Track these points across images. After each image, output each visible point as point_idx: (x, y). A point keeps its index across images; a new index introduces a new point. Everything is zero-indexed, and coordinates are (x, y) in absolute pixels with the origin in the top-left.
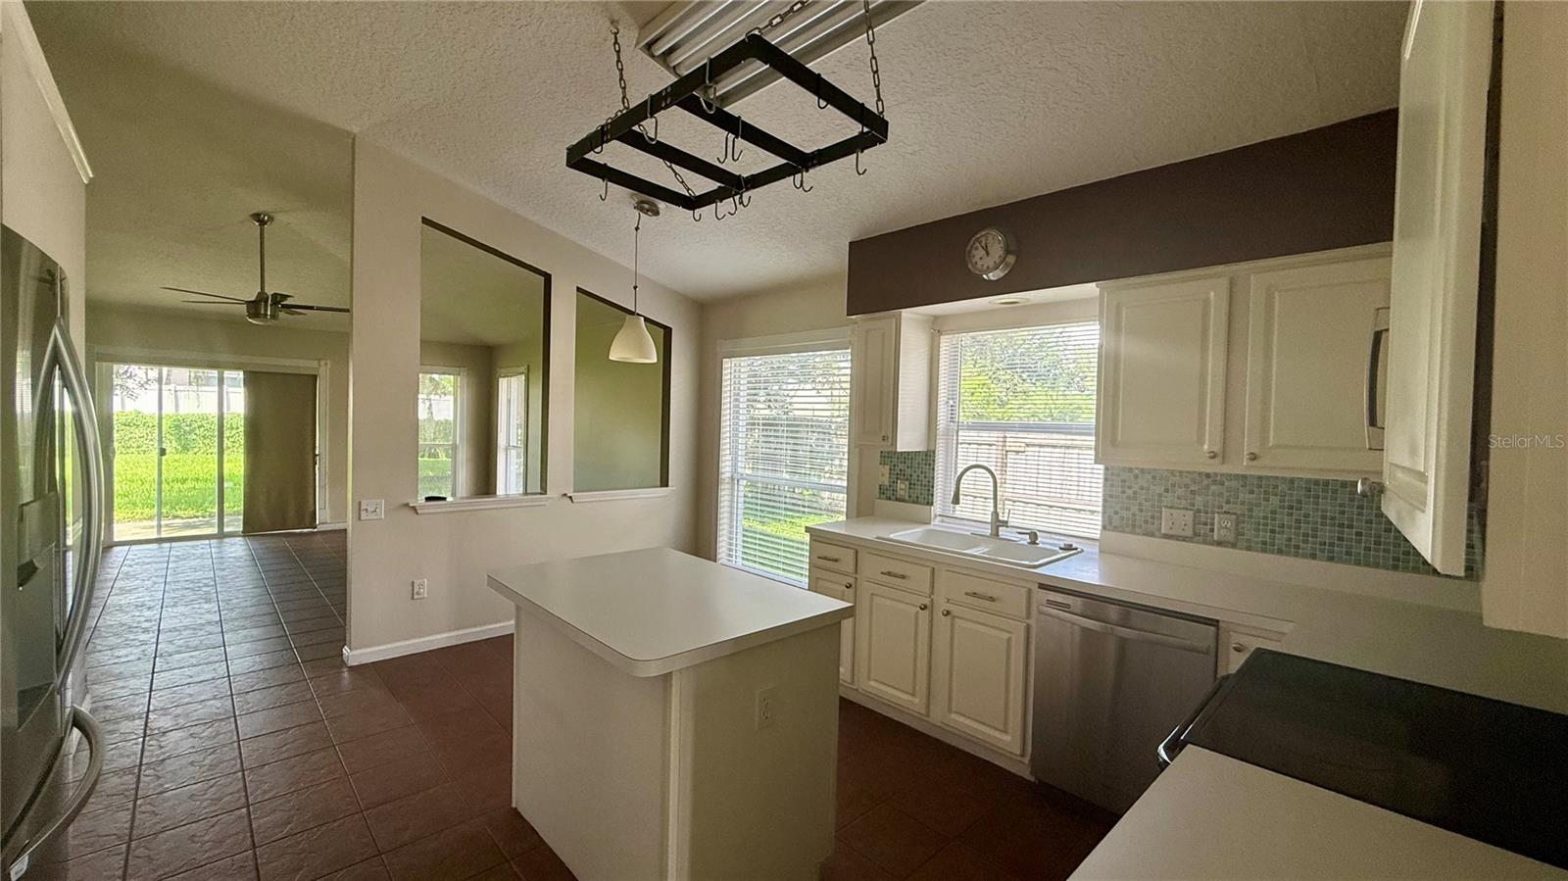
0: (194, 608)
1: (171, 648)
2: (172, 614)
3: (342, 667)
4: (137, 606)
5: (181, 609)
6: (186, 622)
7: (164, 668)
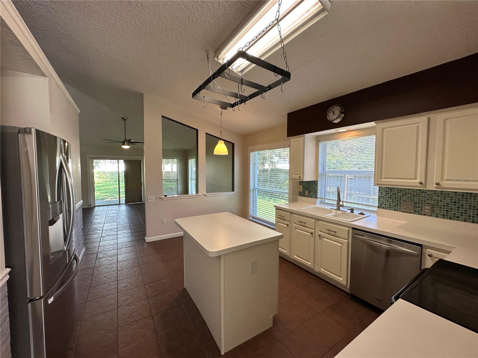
0: (111, 224)
1: (105, 235)
2: (106, 226)
3: (144, 242)
4: (98, 223)
5: (108, 224)
6: (109, 228)
7: (103, 240)
